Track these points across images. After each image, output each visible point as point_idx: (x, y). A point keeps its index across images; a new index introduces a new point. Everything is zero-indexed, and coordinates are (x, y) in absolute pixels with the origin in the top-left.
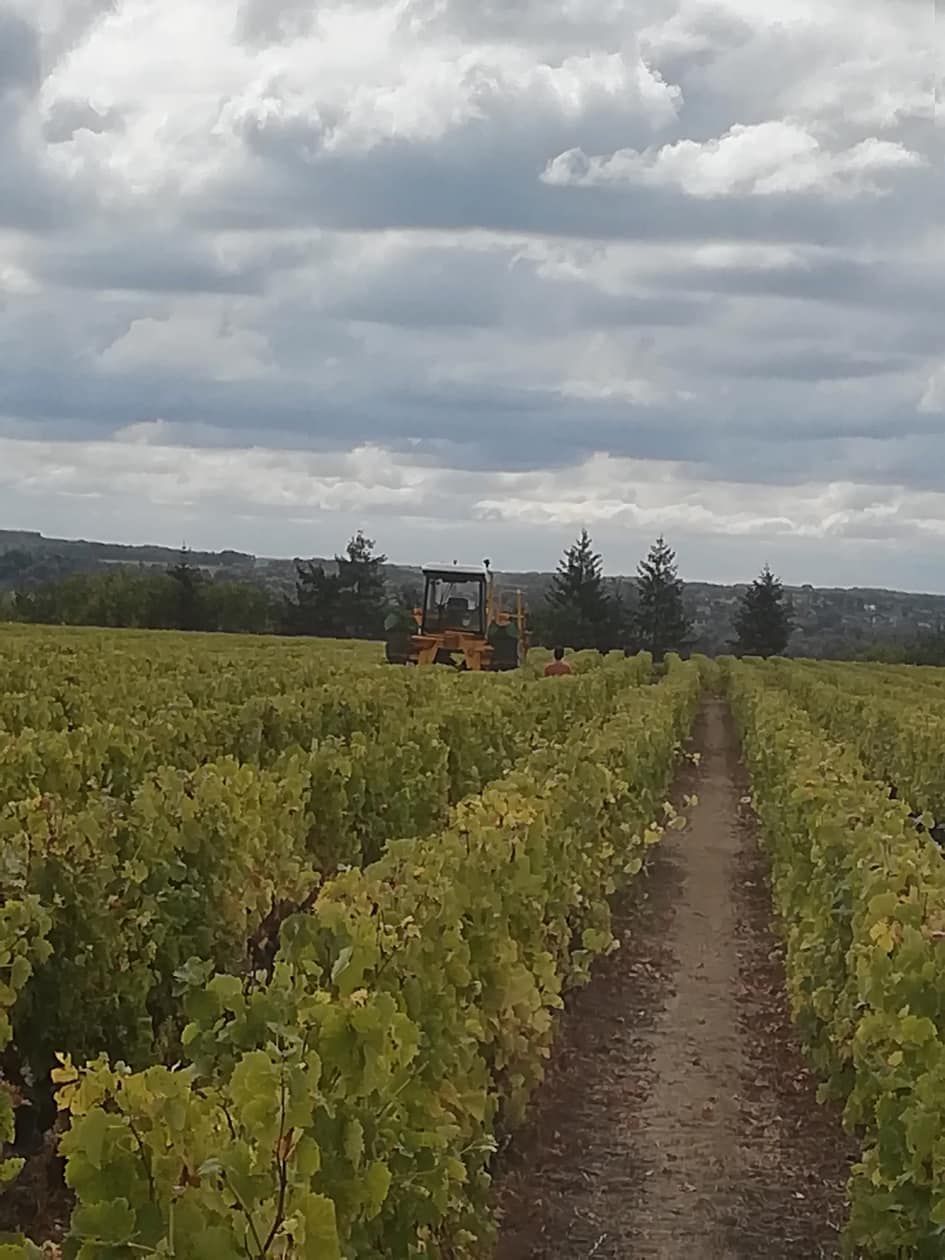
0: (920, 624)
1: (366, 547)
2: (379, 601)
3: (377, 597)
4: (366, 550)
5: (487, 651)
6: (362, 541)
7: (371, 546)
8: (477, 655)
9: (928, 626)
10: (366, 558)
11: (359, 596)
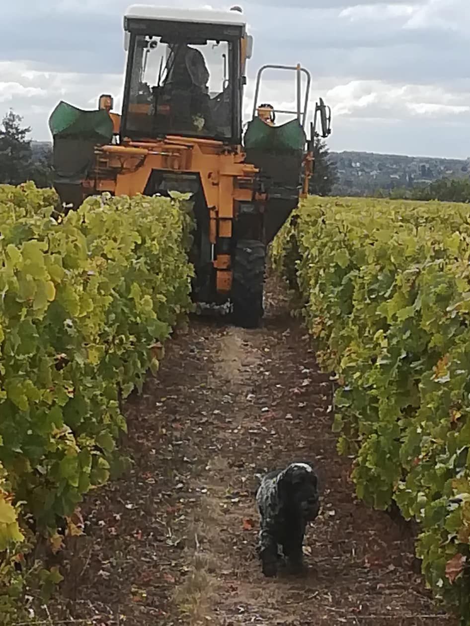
0: (392, 176)
1: (17, 120)
2: (27, 161)
3: (25, 158)
4: (16, 123)
5: (247, 174)
6: (14, 116)
7: (20, 120)
8: (228, 182)
9: (397, 177)
10: (17, 129)
11: (13, 158)
